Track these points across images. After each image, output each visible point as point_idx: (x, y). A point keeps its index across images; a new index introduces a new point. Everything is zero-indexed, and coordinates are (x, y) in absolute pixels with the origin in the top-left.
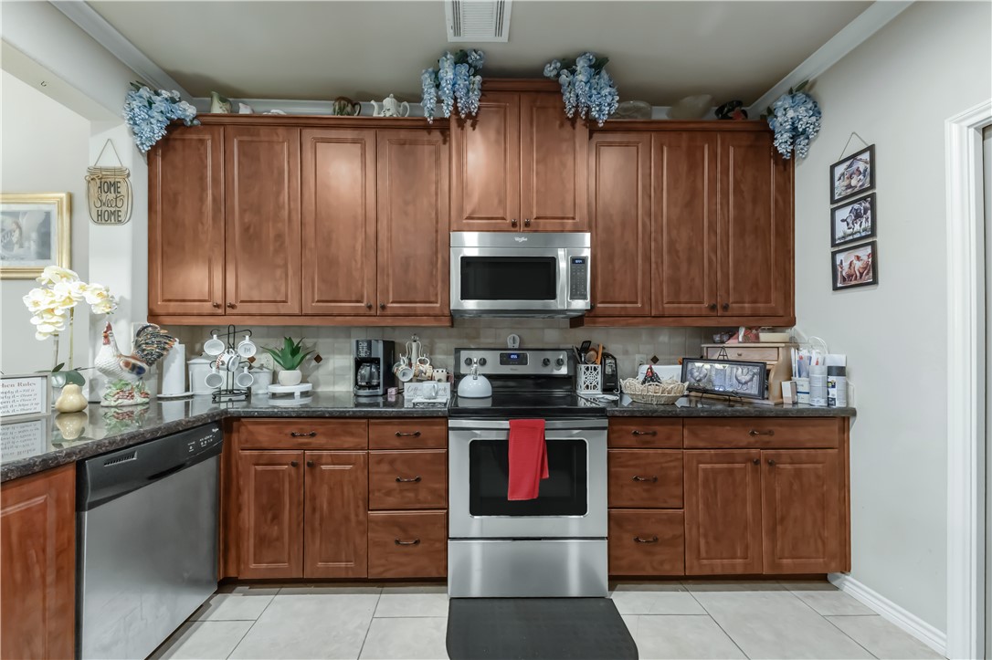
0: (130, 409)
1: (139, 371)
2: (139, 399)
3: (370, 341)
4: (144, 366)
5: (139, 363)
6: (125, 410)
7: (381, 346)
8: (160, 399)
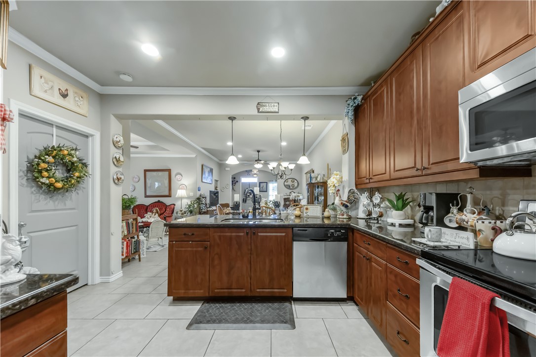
0: (342, 220)
1: (346, 206)
2: (345, 216)
3: (425, 194)
4: (348, 204)
5: (347, 203)
6: (341, 220)
7: (434, 197)
8: (357, 218)
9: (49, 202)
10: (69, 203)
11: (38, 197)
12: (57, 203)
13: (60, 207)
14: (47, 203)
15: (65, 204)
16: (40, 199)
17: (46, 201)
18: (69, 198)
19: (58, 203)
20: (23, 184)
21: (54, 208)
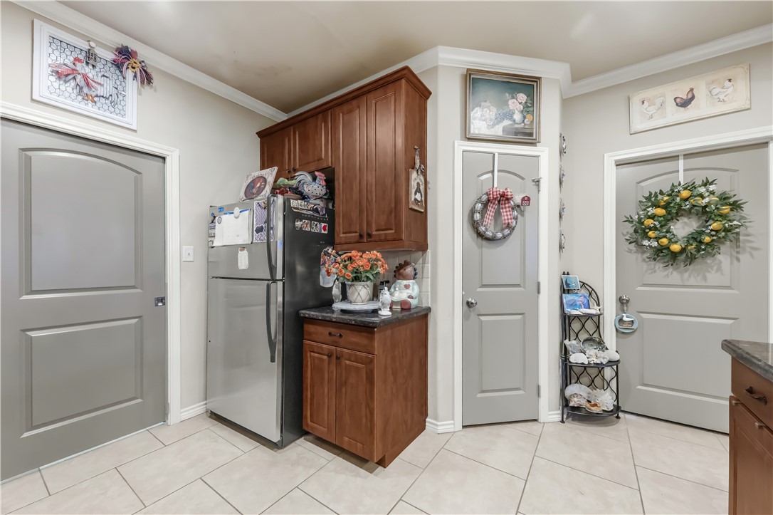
9: (672, 273)
10: (713, 278)
11: (652, 266)
12: (686, 275)
13: (692, 281)
14: (667, 275)
15: (705, 279)
16: (656, 269)
17: (666, 273)
18: (715, 268)
19: (690, 276)
20: (631, 250)
21: (682, 284)
